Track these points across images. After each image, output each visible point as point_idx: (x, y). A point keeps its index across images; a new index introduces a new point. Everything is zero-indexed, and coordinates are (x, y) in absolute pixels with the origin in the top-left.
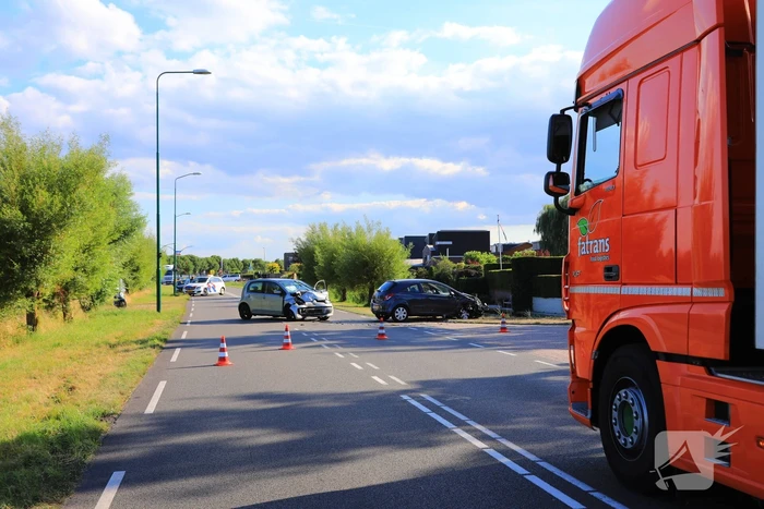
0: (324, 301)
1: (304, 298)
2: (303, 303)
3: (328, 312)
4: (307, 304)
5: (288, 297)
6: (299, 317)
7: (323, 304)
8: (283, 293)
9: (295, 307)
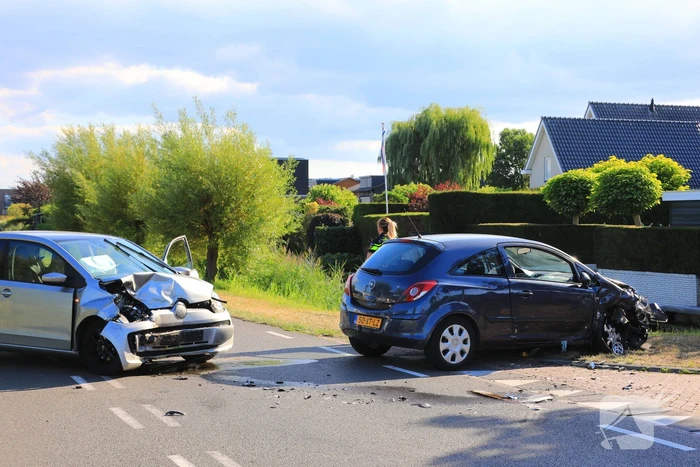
0: (206, 305)
1: (146, 295)
2: (144, 312)
3: (221, 338)
4: (160, 316)
5: (90, 293)
6: (133, 360)
7: (204, 315)
8: (74, 280)
9: (118, 331)
